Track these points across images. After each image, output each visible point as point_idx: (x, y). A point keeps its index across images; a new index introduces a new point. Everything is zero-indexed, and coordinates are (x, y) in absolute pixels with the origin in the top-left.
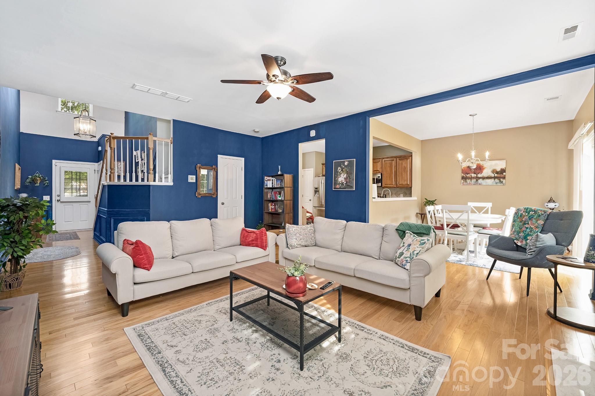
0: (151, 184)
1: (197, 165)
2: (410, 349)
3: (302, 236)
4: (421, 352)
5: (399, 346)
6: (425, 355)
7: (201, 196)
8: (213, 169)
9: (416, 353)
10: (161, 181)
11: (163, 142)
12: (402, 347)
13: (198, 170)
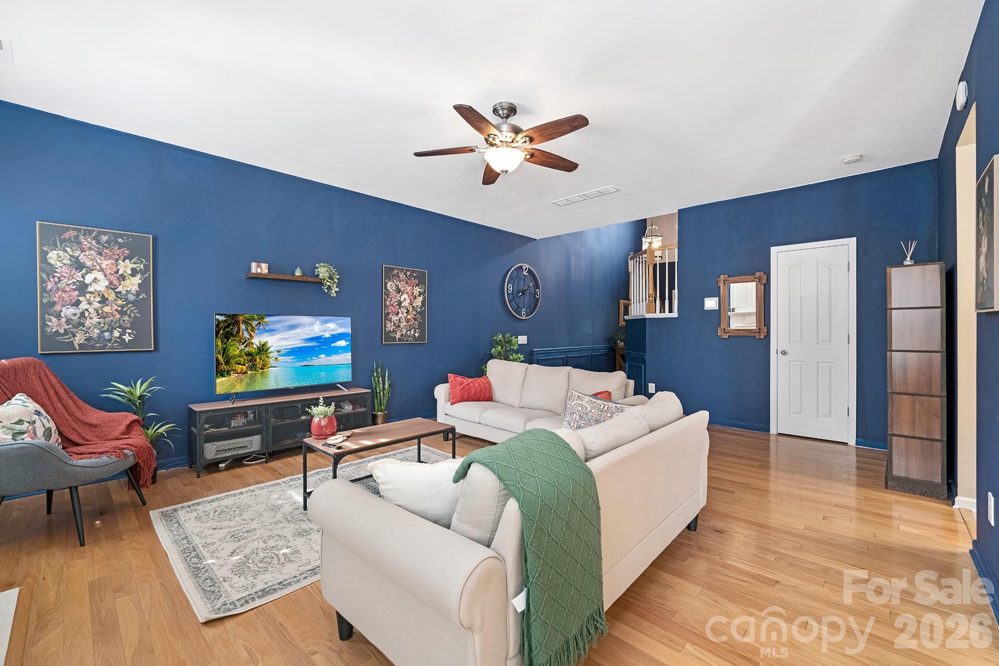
0: (646, 317)
1: (720, 277)
2: (270, 590)
3: (583, 422)
4: (253, 599)
5: (286, 580)
6: (243, 600)
7: (728, 334)
8: (757, 279)
9: (256, 593)
10: (664, 312)
11: (667, 250)
12: (282, 582)
13: (721, 287)
